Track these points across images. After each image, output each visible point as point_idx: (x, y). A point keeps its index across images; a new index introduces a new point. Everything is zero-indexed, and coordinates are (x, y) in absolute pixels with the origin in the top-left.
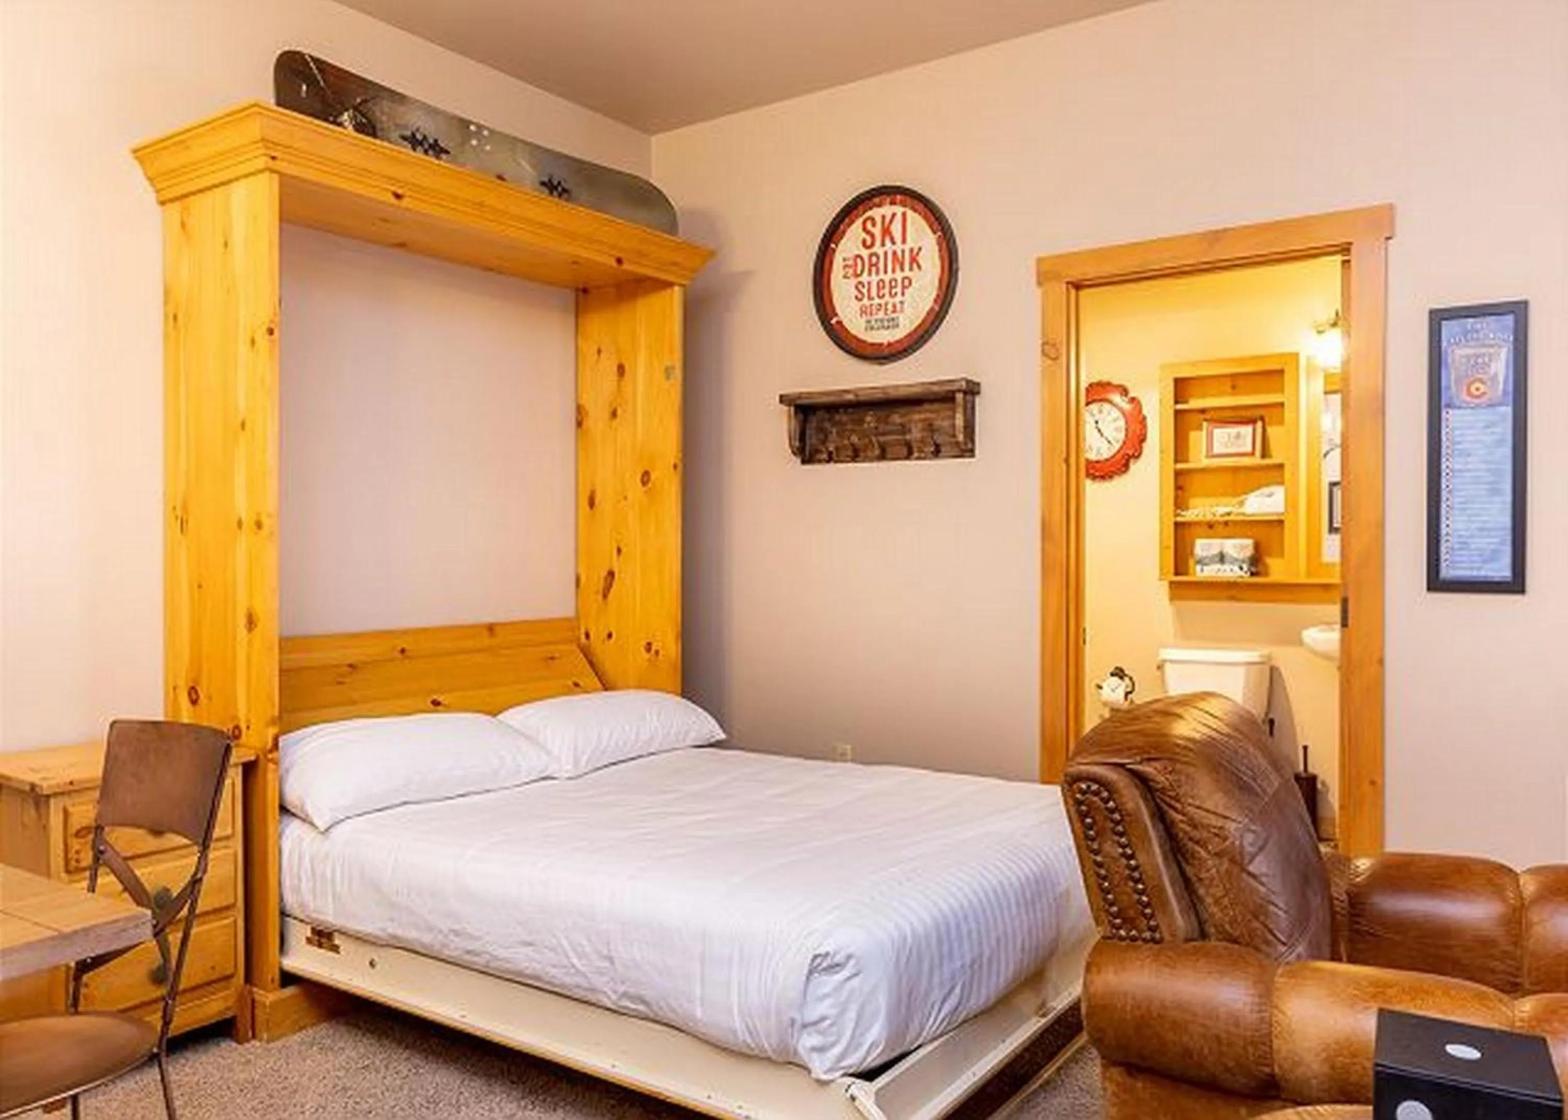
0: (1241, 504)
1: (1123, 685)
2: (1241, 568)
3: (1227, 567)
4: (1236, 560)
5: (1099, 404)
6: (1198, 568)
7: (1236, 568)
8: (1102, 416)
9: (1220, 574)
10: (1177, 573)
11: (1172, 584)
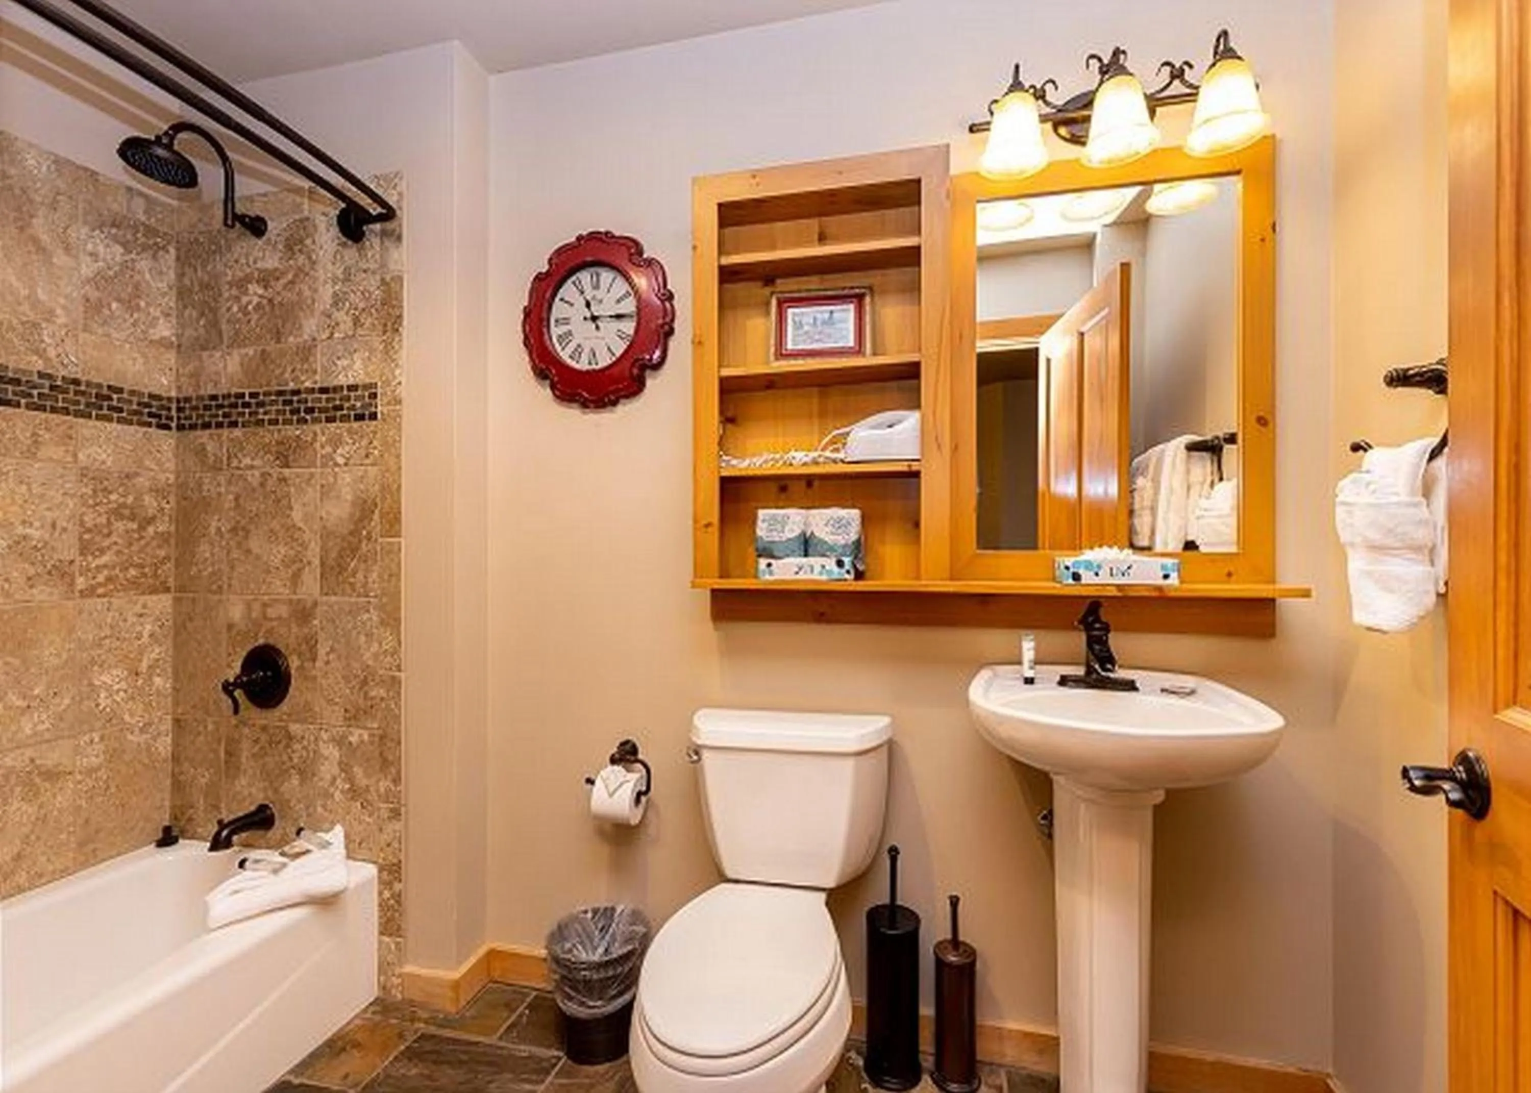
0: (840, 441)
1: (633, 777)
2: (840, 564)
3: (815, 561)
4: (832, 549)
5: (592, 270)
6: (763, 562)
7: (831, 564)
8: (599, 294)
9: (802, 576)
10: (724, 574)
11: (717, 594)
